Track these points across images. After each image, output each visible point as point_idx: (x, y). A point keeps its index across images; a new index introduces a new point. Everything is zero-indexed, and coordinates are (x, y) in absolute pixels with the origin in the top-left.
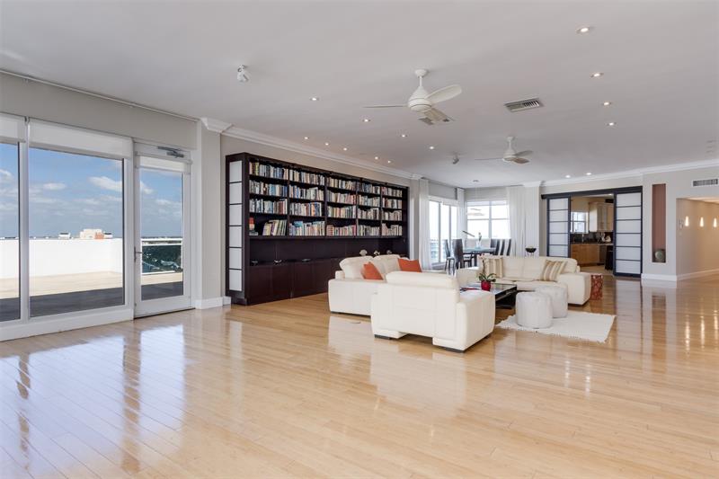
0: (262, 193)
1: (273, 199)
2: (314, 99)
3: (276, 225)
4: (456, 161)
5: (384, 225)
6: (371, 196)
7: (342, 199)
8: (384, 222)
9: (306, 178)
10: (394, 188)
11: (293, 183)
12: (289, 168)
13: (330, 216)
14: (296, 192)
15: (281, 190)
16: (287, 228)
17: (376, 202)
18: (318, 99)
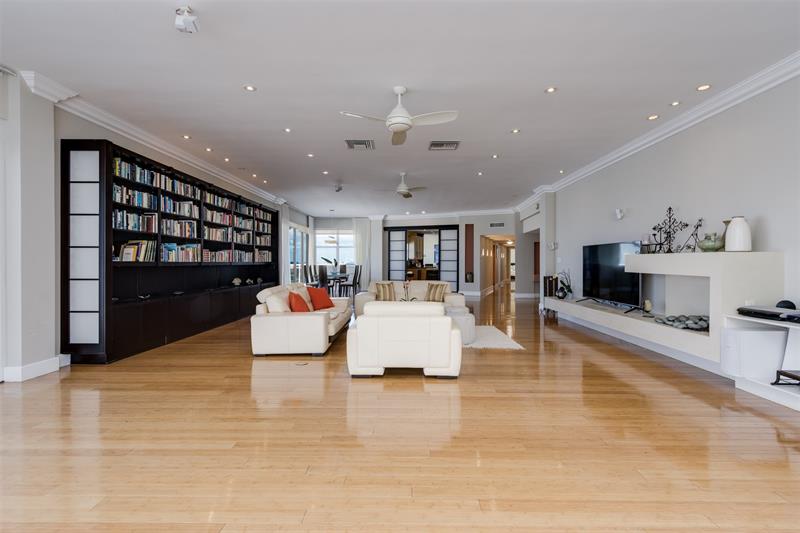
0: (124, 202)
1: (139, 211)
2: (250, 88)
3: (144, 247)
4: (339, 189)
5: (257, 250)
6: (245, 217)
7: (217, 218)
8: (257, 247)
9: (180, 189)
10: (266, 210)
11: (165, 193)
12: (161, 173)
13: (206, 238)
14: (167, 205)
15: (150, 200)
16: (158, 251)
17: (248, 225)
18: (255, 89)
